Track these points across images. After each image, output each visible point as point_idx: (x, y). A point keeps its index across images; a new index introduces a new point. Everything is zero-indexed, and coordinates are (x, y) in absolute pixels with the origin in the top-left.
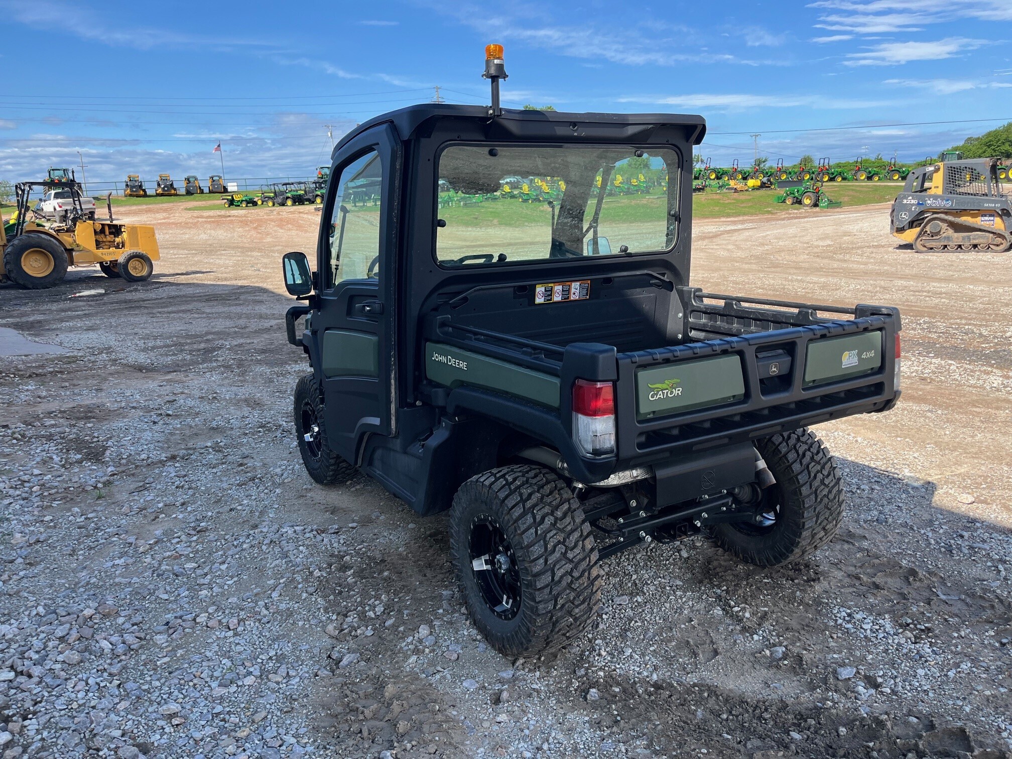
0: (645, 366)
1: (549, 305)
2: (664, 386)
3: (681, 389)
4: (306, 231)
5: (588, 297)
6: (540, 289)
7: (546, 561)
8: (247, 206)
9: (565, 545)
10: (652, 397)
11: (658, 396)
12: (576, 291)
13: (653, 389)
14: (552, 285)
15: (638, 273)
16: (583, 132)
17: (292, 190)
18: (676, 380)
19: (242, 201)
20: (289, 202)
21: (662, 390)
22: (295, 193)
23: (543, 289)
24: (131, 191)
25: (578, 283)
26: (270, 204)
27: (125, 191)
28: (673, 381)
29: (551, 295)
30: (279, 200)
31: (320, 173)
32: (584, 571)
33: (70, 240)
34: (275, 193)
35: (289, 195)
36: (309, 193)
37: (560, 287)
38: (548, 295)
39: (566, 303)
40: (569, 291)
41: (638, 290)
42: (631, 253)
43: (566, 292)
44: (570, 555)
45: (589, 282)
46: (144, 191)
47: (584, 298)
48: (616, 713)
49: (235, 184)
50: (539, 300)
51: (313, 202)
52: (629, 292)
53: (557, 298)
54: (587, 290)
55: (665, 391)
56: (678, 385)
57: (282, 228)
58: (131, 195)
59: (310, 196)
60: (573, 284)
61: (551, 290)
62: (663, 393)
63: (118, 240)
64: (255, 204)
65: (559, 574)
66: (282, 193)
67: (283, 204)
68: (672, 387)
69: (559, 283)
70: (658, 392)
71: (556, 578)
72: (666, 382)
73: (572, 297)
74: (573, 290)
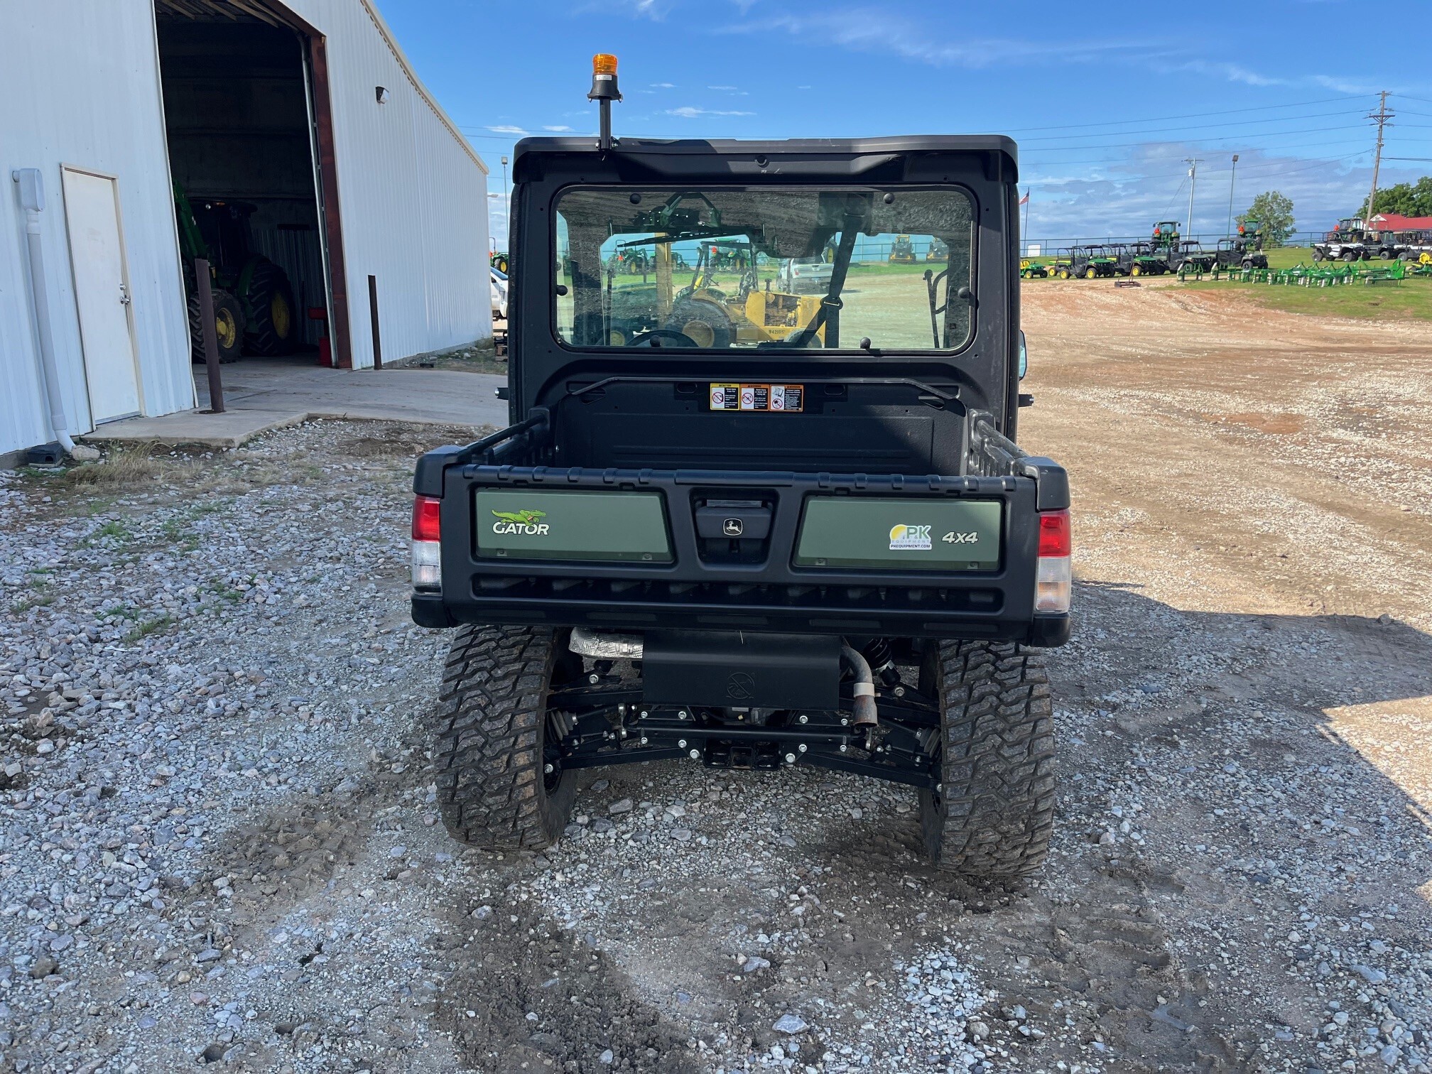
0: (488, 485)
1: (733, 415)
2: (518, 518)
3: (547, 527)
4: (1079, 315)
5: (801, 409)
6: (717, 390)
7: (452, 723)
8: (1032, 277)
9: (484, 713)
10: (499, 528)
11: (508, 530)
12: (779, 398)
13: (500, 519)
14: (737, 386)
15: (887, 381)
16: (777, 168)
17: (1096, 257)
18: (538, 513)
19: (1027, 270)
20: (1090, 274)
21: (515, 523)
22: (1102, 261)
23: (722, 390)
24: (898, 255)
25: (783, 388)
26: (1064, 275)
27: (890, 255)
28: (533, 514)
29: (736, 400)
30: (1078, 270)
31: (1158, 231)
32: (503, 751)
33: (739, 312)
34: (1073, 259)
35: (1092, 263)
36: (1124, 260)
37: (752, 391)
38: (731, 400)
39: (762, 414)
40: (767, 397)
41: (895, 407)
42: (878, 350)
43: (762, 399)
44: (486, 726)
45: (802, 387)
46: (913, 256)
47: (795, 410)
48: (471, 939)
49: (1039, 247)
50: (717, 404)
51: (1128, 274)
52: (877, 409)
53: (747, 405)
54: (799, 399)
55: (521, 525)
56: (541, 520)
57: (1046, 310)
58: (895, 261)
59: (1124, 265)
60: (773, 388)
61: (736, 393)
62: (517, 528)
63: (791, 315)
64: (1044, 274)
65: (464, 744)
66: (1083, 259)
67: (1082, 276)
68: (532, 521)
69: (749, 384)
70: (508, 524)
71: (459, 749)
72: (522, 512)
73: (773, 407)
74: (773, 397)
